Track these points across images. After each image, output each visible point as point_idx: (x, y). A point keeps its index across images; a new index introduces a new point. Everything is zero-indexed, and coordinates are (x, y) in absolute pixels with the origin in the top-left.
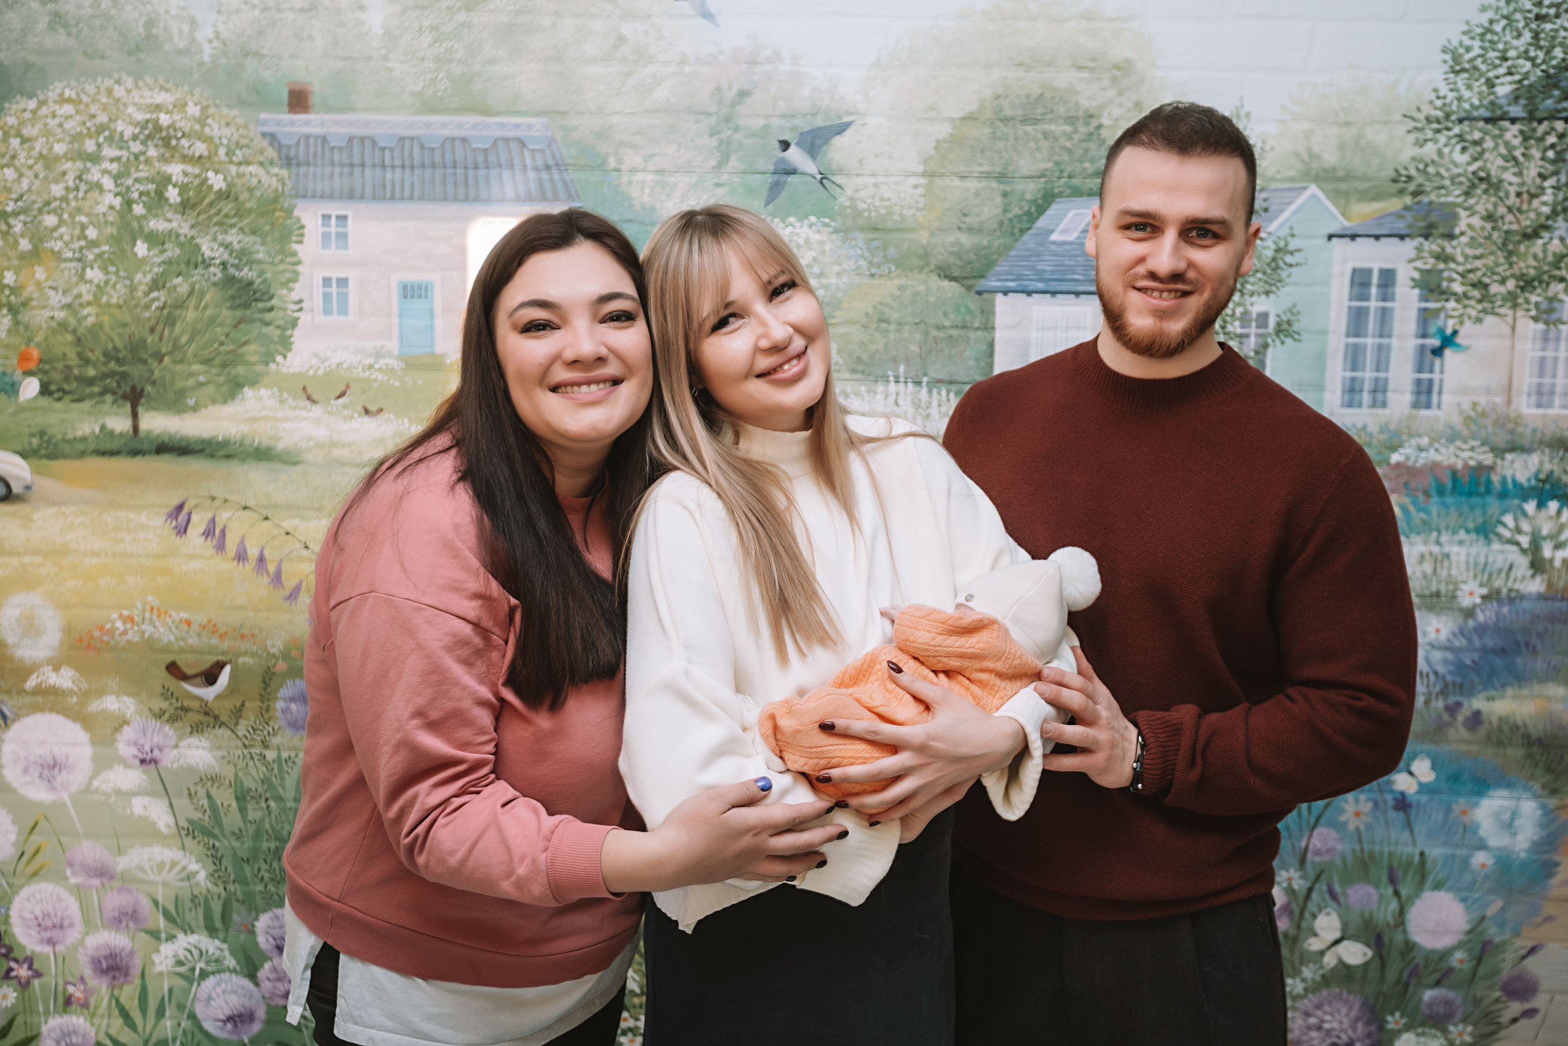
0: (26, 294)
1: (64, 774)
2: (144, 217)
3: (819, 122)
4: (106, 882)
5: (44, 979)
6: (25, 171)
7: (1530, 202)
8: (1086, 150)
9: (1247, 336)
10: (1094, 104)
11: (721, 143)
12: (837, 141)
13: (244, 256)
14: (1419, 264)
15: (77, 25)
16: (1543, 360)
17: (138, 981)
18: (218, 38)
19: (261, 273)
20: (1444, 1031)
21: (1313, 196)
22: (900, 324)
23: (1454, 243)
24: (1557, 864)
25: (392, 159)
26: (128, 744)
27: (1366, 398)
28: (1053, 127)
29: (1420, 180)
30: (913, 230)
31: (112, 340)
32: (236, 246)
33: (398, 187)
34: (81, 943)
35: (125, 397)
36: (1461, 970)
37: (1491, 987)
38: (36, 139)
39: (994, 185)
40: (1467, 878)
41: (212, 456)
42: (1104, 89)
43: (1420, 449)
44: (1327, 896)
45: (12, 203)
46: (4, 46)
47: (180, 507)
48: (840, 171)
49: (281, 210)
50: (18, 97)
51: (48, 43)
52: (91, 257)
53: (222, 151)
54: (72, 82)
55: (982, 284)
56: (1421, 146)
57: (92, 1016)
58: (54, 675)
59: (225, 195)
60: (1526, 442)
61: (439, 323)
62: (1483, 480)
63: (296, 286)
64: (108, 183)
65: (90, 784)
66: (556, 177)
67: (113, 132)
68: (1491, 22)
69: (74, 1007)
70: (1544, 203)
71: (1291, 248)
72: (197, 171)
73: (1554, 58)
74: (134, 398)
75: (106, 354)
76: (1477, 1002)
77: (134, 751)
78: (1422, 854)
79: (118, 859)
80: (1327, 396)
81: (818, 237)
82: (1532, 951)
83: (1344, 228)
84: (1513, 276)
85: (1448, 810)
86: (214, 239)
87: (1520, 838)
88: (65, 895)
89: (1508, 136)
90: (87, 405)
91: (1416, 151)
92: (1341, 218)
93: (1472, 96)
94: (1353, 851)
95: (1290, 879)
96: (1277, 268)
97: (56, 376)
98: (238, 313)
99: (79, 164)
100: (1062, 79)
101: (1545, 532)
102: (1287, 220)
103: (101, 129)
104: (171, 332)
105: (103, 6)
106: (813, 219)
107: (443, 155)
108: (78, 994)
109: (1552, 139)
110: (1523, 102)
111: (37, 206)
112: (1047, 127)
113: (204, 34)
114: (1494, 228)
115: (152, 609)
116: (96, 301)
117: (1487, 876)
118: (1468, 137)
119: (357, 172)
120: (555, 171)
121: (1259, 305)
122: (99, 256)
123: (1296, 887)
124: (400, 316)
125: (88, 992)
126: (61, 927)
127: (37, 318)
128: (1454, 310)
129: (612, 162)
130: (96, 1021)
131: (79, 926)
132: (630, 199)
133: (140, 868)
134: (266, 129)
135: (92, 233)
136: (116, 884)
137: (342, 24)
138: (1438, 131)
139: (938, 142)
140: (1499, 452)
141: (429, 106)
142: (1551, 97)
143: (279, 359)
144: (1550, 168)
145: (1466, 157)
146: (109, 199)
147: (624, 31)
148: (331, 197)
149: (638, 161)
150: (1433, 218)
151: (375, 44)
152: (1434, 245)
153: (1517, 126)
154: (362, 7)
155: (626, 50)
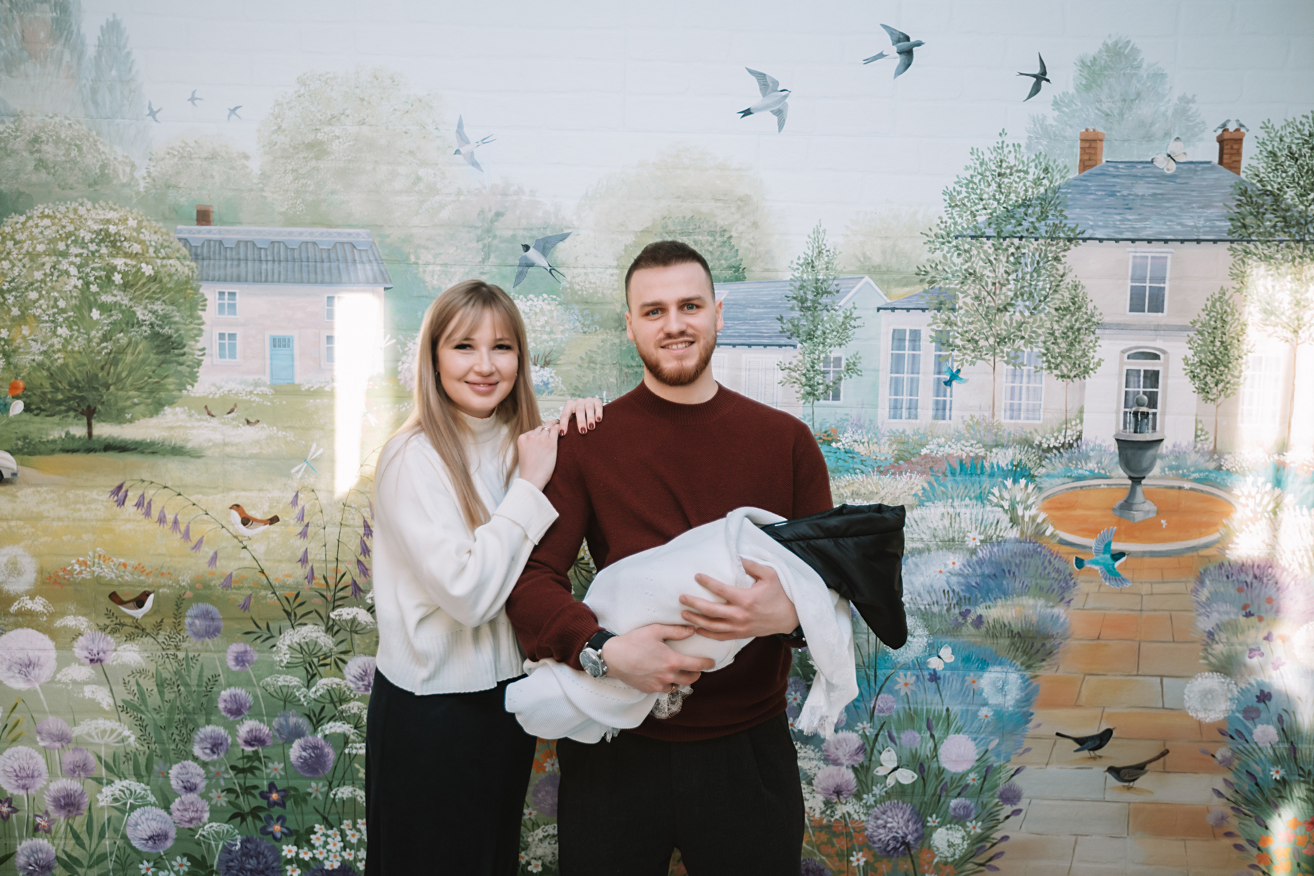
0: (16, 344)
1: (37, 671)
2: (98, 293)
3: (549, 233)
4: (64, 744)
5: (19, 813)
6: (16, 262)
7: (1001, 289)
8: (722, 253)
9: (828, 372)
10: (726, 223)
11: (484, 246)
12: (561, 245)
13: (166, 319)
14: (934, 327)
15: (54, 167)
16: (1013, 388)
17: (86, 813)
18: (149, 176)
19: (177, 331)
20: (964, 826)
21: (867, 283)
22: (603, 364)
23: (956, 314)
24: (1032, 714)
25: (266, 255)
26: (82, 649)
27: (905, 413)
28: (700, 238)
29: (933, 274)
30: (611, 303)
31: (74, 375)
32: (161, 313)
33: (270, 274)
34: (46, 788)
35: (82, 413)
36: (974, 785)
37: (993, 796)
38: (25, 241)
40: (976, 724)
41: (142, 452)
42: (733, 214)
43: (939, 446)
44: (889, 740)
45: (7, 284)
46: (4, 181)
47: (120, 487)
48: (563, 265)
49: (191, 289)
50: (13, 214)
51: (34, 178)
52: (61, 320)
53: (151, 250)
54: (50, 204)
56: (933, 253)
57: (53, 838)
58: (30, 602)
59: (154, 279)
60: (1004, 441)
61: (297, 363)
62: (979, 466)
63: (201, 339)
64: (73, 271)
65: (54, 676)
66: (376, 267)
67: (77, 237)
68: (972, 176)
69: (40, 832)
70: (1010, 290)
71: (854, 316)
72: (134, 263)
73: (1011, 200)
74: (89, 414)
75: (70, 384)
76: (984, 806)
77: (86, 654)
78: (948, 710)
79: (74, 729)
80: (880, 411)
81: (548, 307)
82: (1018, 771)
83: (887, 304)
84: (993, 335)
85: (963, 681)
86: (146, 308)
87: (1008, 697)
88: (36, 754)
89: (985, 247)
90: (56, 419)
91: (930, 256)
92: (885, 297)
93: (963, 222)
94: (904, 708)
95: (864, 728)
96: (846, 329)
97: (35, 399)
98: (161, 357)
99: (54, 258)
100: (705, 207)
101: (1018, 499)
102: (851, 298)
103: (69, 234)
104: (115, 370)
105: (72, 155)
106: (545, 296)
107: (300, 253)
108: (43, 823)
109: (1012, 250)
110: (993, 226)
111: (24, 286)
112: (696, 237)
113: (140, 173)
114: (979, 305)
115: (100, 556)
116: (64, 349)
117: (989, 723)
118: (962, 248)
119: (243, 264)
120: (375, 264)
121: (835, 352)
122: (67, 319)
123: (868, 734)
124: (271, 359)
125: (51, 822)
126: (33, 777)
127: (24, 360)
128: (957, 356)
129: (413, 258)
130: (56, 842)
131: (46, 776)
132: (424, 282)
133: (89, 735)
134: (181, 236)
136: (71, 746)
137: (233, 168)
138: (943, 243)
139: (626, 246)
140: (988, 448)
142: (1010, 223)
143: (189, 387)
144: (1012, 268)
145: (960, 260)
146: (74, 281)
147: (420, 174)
148: (225, 280)
149: (430, 258)
150: (942, 298)
151: (255, 181)
152: (943, 315)
153: (991, 241)
154: (246, 157)
155: (421, 186)
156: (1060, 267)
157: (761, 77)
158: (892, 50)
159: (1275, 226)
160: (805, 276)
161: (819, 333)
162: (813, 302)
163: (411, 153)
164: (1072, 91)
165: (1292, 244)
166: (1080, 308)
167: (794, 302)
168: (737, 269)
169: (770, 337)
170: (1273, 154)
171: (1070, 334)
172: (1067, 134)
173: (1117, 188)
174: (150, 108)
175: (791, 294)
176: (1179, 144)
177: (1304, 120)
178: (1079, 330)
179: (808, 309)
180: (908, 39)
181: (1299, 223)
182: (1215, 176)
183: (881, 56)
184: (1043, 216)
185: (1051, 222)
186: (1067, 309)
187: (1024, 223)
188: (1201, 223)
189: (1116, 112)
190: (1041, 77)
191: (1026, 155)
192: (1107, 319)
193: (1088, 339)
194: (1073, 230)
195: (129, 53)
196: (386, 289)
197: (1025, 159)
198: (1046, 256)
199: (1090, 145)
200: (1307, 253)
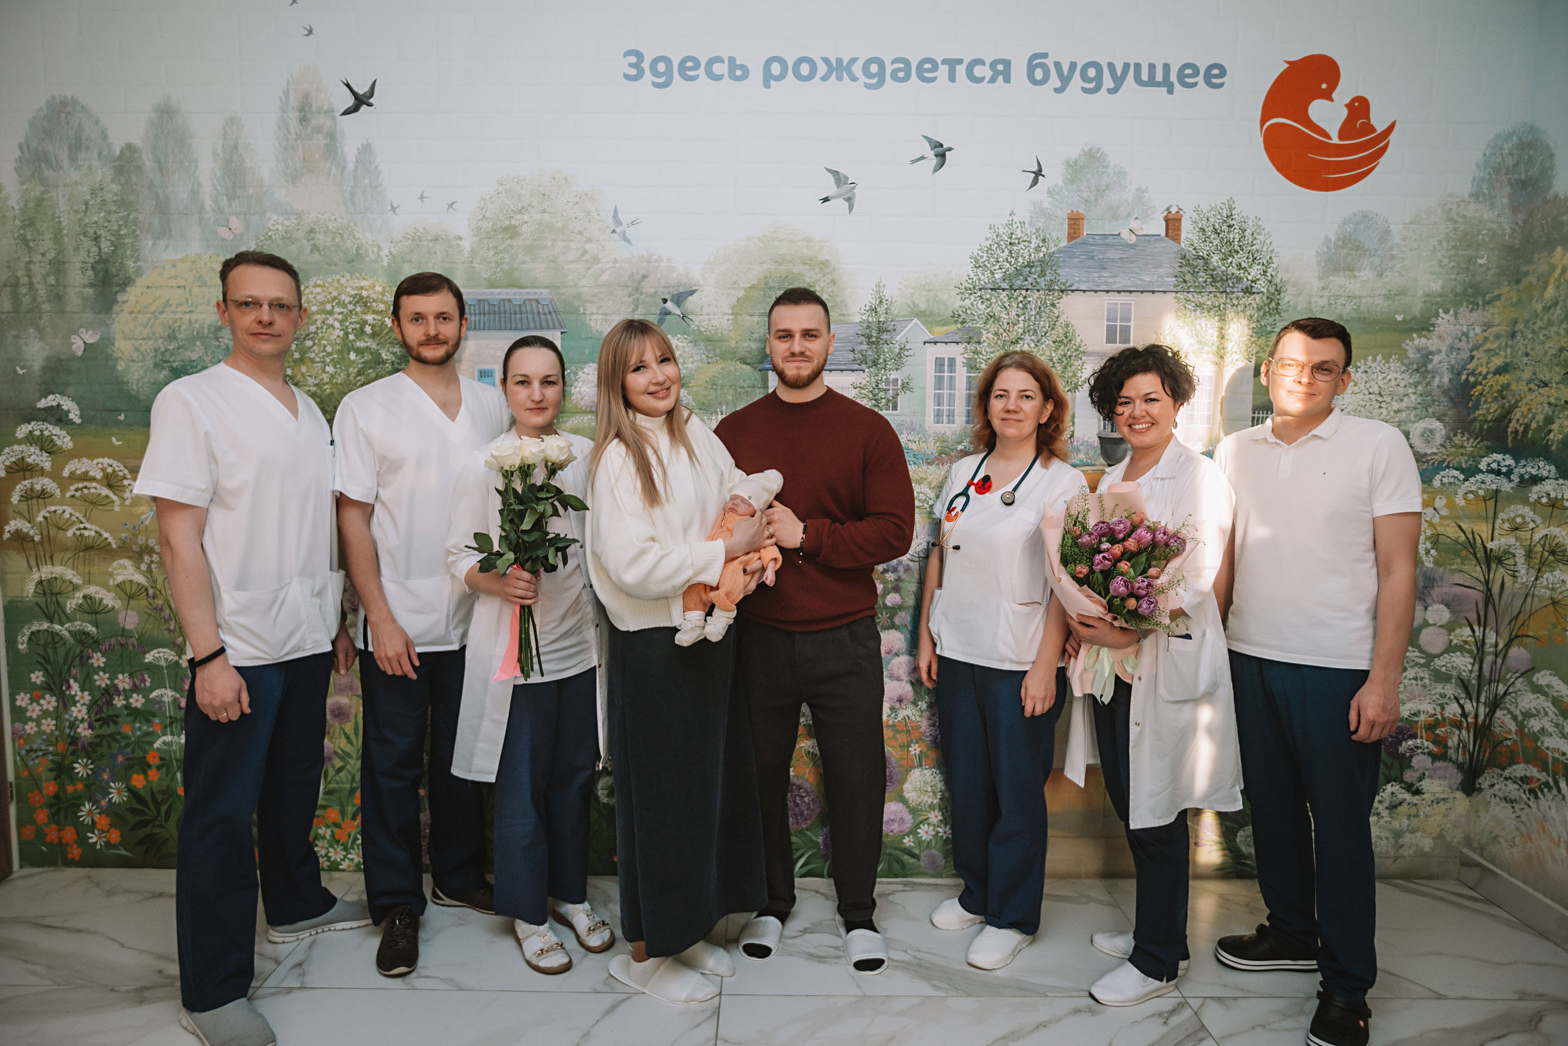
2: (354, 341)
3: (681, 290)
7: (1013, 327)
9: (889, 390)
11: (634, 300)
12: (690, 298)
14: (966, 355)
15: (324, 250)
17: (353, 720)
18: (391, 254)
21: (916, 324)
22: (722, 386)
27: (945, 419)
29: (964, 317)
30: (728, 341)
33: (477, 323)
48: (692, 313)
51: (310, 259)
52: (328, 360)
54: (321, 277)
55: (762, 366)
56: (964, 301)
64: (337, 325)
66: (554, 317)
67: (340, 300)
68: (991, 245)
70: (1020, 328)
71: (907, 348)
72: (380, 318)
73: (1019, 262)
80: (927, 418)
81: (682, 344)
83: (931, 339)
86: (388, 351)
89: (1002, 297)
91: (961, 303)
92: (929, 334)
93: (985, 278)
96: (901, 357)
99: (323, 316)
100: (797, 269)
102: (904, 335)
103: (334, 298)
105: (337, 241)
106: (679, 336)
107: (499, 308)
109: (1021, 299)
110: (1007, 281)
113: (384, 252)
116: (330, 382)
118: (984, 297)
120: (554, 315)
121: (894, 375)
122: (332, 360)
129: (582, 310)
130: (334, 740)
132: (590, 327)
135: (329, 349)
137: (450, 247)
138: (971, 294)
139: (738, 299)
141: (492, 285)
142: (1019, 279)
144: (1021, 312)
145: (984, 306)
146: (337, 332)
147: (586, 248)
149: (594, 309)
150: (971, 334)
151: (466, 256)
152: (971, 347)
153: (1005, 293)
154: (460, 238)
155: (587, 257)
156: (1055, 311)
157: (835, 174)
158: (930, 154)
159: (1206, 281)
160: (870, 319)
161: (881, 361)
162: (877, 338)
163: (580, 233)
164: (1060, 183)
165: (1218, 295)
166: (1070, 341)
167: (863, 338)
169: (845, 364)
170: (1202, 230)
171: (1064, 360)
172: (1058, 214)
173: (1095, 254)
174: (391, 205)
175: (860, 332)
176: (1138, 222)
177: (1223, 206)
178: (1070, 357)
179: (873, 343)
180: (942, 146)
181: (1222, 280)
182: (1164, 245)
183: (923, 158)
184: (1043, 274)
185: (1048, 278)
186: (1061, 342)
187: (1029, 279)
188: (1155, 279)
189: (1092, 198)
190: (1038, 173)
191: (1029, 230)
192: (1090, 349)
193: (1077, 363)
194: (1064, 284)
195: (377, 167)
196: (562, 333)
197: (1028, 232)
198: (1045, 303)
199: (1075, 223)
200: (1229, 301)
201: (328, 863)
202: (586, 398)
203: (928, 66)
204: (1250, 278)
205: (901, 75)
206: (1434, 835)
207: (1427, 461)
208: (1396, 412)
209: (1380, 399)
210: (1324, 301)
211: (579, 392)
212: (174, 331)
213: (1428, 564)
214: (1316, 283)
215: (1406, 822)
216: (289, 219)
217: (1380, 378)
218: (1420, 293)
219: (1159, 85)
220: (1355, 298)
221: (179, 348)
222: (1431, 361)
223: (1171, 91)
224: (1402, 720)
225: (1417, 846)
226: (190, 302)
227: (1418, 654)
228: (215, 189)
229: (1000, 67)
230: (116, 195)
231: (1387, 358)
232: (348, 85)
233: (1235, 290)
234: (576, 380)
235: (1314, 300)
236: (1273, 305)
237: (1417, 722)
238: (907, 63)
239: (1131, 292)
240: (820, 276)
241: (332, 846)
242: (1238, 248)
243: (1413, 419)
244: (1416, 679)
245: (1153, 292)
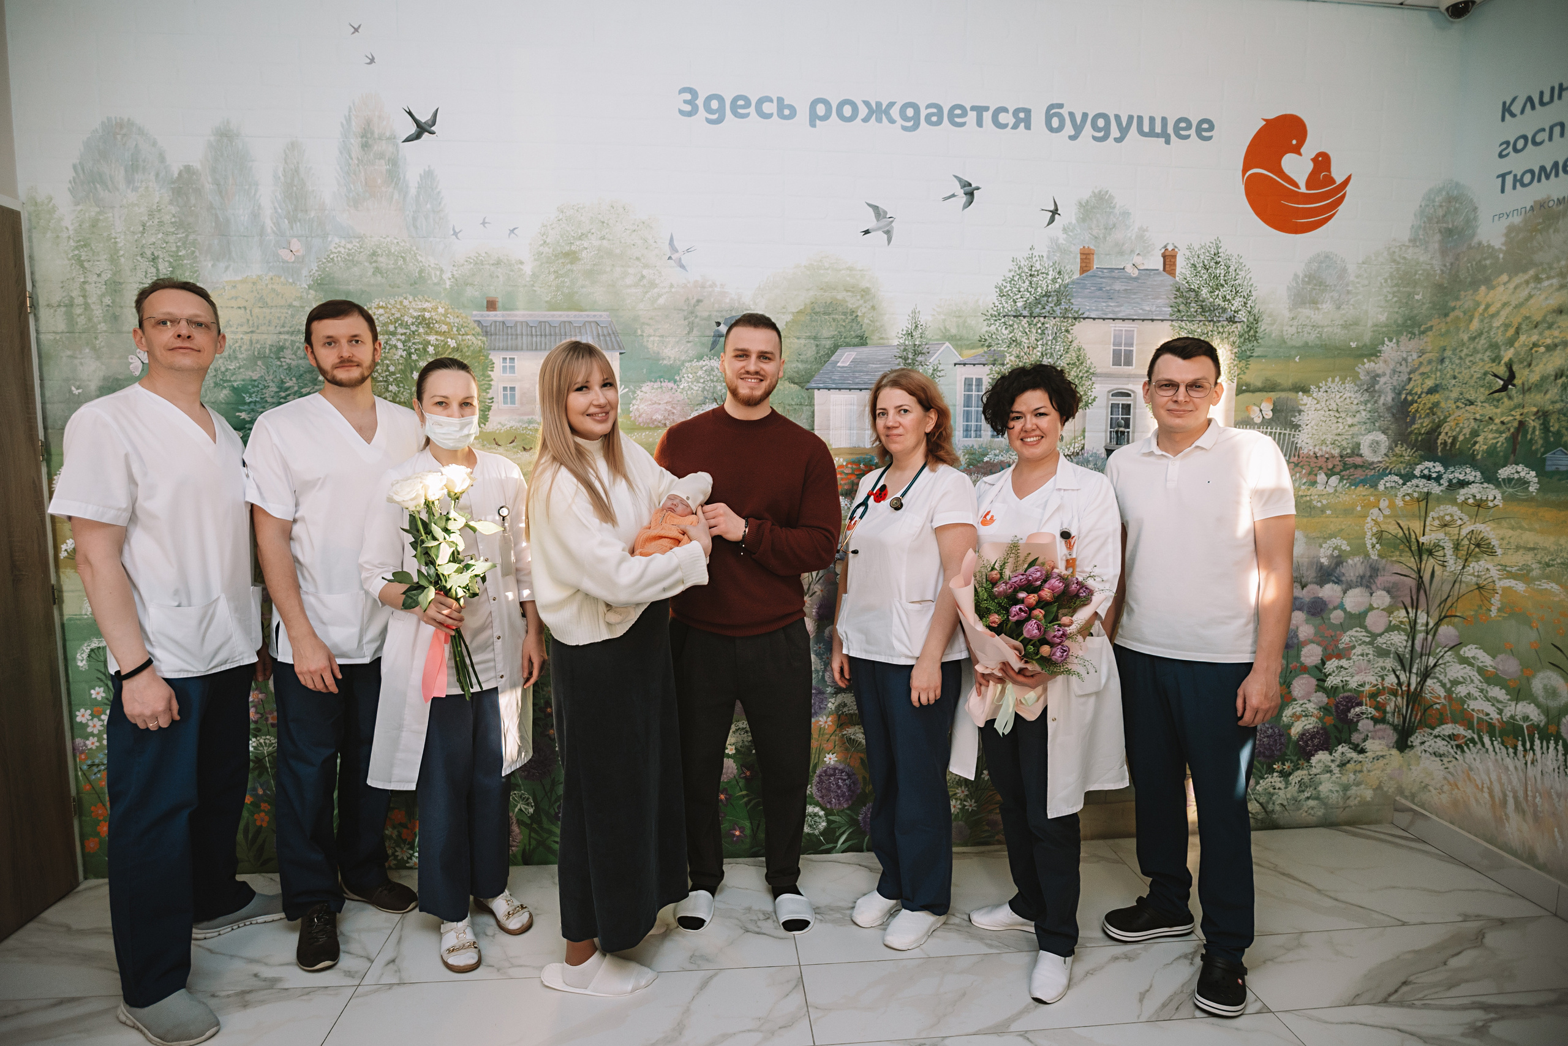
2: (417, 360)
8: (852, 327)
10: (854, 306)
11: (689, 323)
14: (991, 376)
15: (386, 273)
18: (453, 277)
21: (947, 347)
25: (536, 332)
27: (973, 433)
28: (837, 316)
29: (990, 340)
39: (812, 341)
42: (858, 300)
43: (996, 455)
46: (352, 283)
49: (483, 356)
51: (373, 281)
52: (391, 380)
53: (455, 329)
54: (383, 299)
55: (808, 385)
56: (989, 327)
59: (455, 349)
63: (490, 391)
64: (400, 345)
66: (613, 339)
67: (402, 321)
68: (1013, 276)
70: (1038, 351)
71: (939, 369)
72: (442, 339)
73: (1038, 292)
83: (961, 361)
89: (1023, 323)
91: (988, 329)
92: (959, 357)
93: (1008, 306)
99: (386, 337)
102: (937, 357)
103: (396, 320)
105: (399, 264)
109: (1039, 325)
110: (1027, 309)
113: (446, 276)
118: (1008, 323)
119: (519, 337)
120: (613, 336)
122: (395, 379)
129: (639, 332)
132: (648, 348)
134: (476, 319)
137: (512, 271)
138: (996, 320)
141: (553, 307)
142: (1038, 307)
144: (1039, 337)
145: (1007, 332)
146: (400, 352)
147: (644, 273)
148: (507, 349)
149: (652, 332)
150: (996, 357)
151: (527, 279)
153: (1026, 319)
154: (522, 263)
155: (645, 282)
156: (1069, 336)
157: (875, 208)
158: (960, 192)
159: (1196, 311)
160: (907, 342)
162: (913, 359)
163: (638, 259)
164: (1074, 221)
165: (1207, 323)
166: (1082, 363)
167: (900, 360)
168: (862, 337)
170: (1194, 266)
172: (1072, 250)
173: (1103, 285)
174: (454, 229)
175: (898, 354)
176: (1140, 258)
177: (1211, 245)
178: (1082, 377)
180: (970, 185)
181: (1210, 310)
182: (1161, 278)
183: (953, 196)
184: (1058, 303)
185: (1063, 307)
186: (1074, 364)
187: (1046, 307)
188: (1154, 308)
189: (1101, 236)
190: (1055, 212)
191: (1047, 263)
192: (1099, 371)
193: (1087, 383)
194: (1077, 312)
195: (439, 193)
196: (621, 354)
197: (1046, 265)
198: (1061, 329)
199: (1086, 257)
200: (1215, 328)
201: (395, 862)
202: (644, 415)
203: (958, 112)
204: (1233, 309)
205: (934, 119)
206: (1374, 787)
207: (1374, 468)
208: (1350, 426)
209: (1338, 415)
210: (1293, 330)
211: (638, 410)
212: (234, 351)
213: (1374, 556)
214: (1287, 314)
215: (1352, 776)
216: (351, 242)
217: (1338, 397)
218: (1370, 324)
219: (1158, 136)
220: (1318, 327)
221: (239, 368)
222: (1378, 382)
223: (1168, 142)
224: (1350, 690)
225: (1361, 797)
226: (251, 322)
227: (1364, 634)
228: (276, 212)
229: (1022, 115)
230: (174, 216)
231: (1343, 380)
232: (410, 113)
233: (1221, 319)
234: (634, 398)
235: (1285, 329)
236: (1252, 333)
237: (1363, 691)
238: (939, 107)
239: (1134, 320)
240: (861, 302)
241: (399, 846)
242: (1222, 282)
243: (1363, 432)
244: (1362, 655)
245: (1153, 320)
